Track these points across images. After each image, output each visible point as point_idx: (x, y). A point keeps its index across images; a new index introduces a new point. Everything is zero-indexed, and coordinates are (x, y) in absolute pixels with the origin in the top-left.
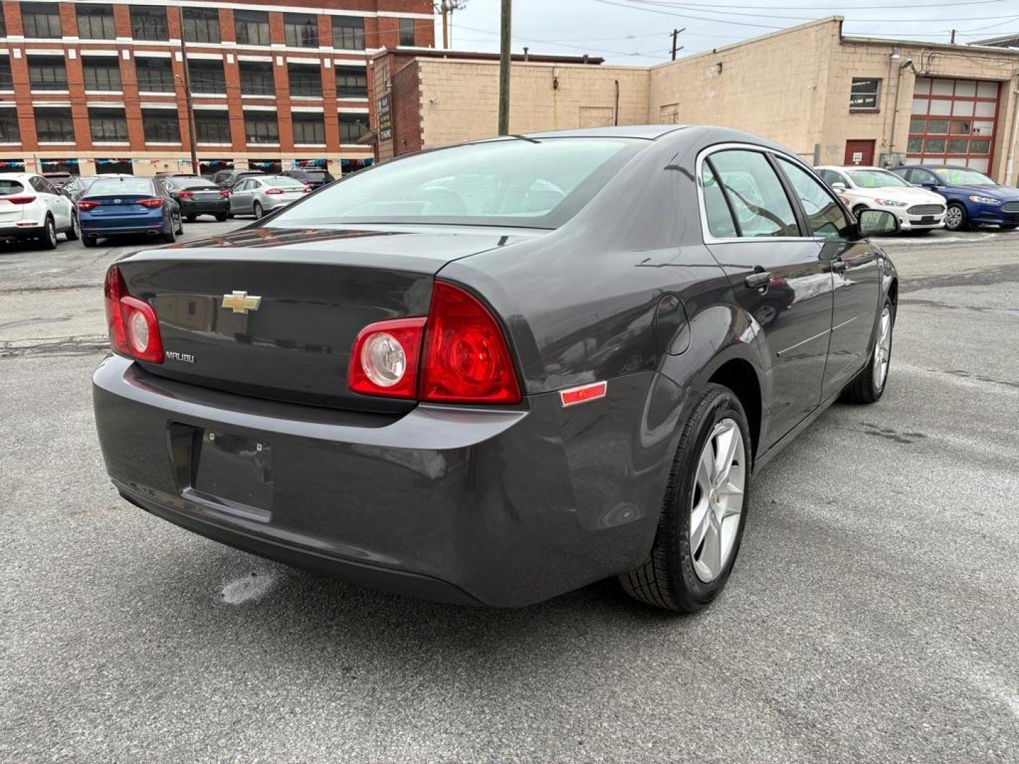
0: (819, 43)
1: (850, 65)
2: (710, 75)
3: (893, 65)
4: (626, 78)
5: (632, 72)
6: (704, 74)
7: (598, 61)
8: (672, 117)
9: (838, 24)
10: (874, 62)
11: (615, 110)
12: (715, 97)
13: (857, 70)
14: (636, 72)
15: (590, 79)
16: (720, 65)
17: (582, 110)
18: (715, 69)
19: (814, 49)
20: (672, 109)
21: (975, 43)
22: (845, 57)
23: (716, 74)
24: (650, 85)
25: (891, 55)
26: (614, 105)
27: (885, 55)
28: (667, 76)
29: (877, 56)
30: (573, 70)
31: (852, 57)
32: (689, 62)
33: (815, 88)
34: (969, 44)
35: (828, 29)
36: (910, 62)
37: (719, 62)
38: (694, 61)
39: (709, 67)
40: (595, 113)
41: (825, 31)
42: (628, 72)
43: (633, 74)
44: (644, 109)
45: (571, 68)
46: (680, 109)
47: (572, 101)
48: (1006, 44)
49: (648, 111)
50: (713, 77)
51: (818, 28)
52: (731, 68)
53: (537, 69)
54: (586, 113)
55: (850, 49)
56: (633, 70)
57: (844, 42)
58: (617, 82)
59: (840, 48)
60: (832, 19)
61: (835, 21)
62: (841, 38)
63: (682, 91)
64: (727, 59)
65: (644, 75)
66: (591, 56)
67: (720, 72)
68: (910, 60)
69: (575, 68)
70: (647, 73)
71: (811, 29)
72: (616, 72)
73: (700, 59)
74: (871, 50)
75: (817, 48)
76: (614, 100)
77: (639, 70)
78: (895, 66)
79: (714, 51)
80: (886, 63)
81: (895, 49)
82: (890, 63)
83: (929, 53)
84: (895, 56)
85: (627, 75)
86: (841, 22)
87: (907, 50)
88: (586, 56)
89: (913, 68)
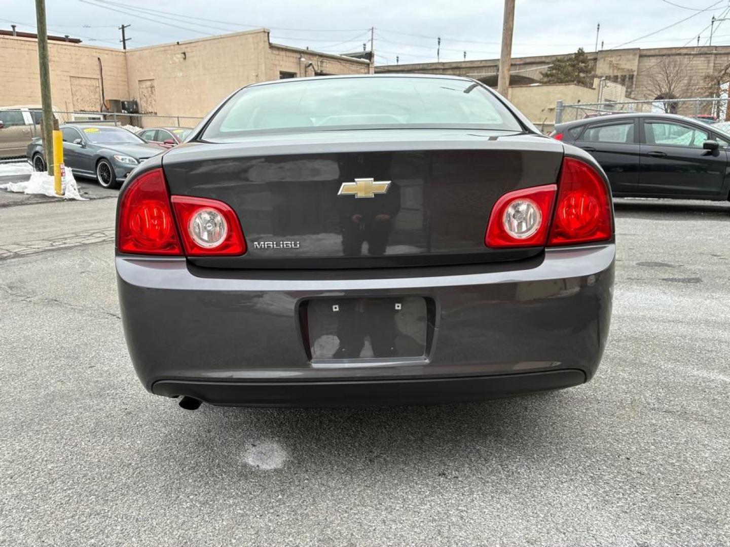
0: (256, 46)
1: (277, 62)
2: (177, 60)
3: (302, 65)
4: (106, 56)
5: (110, 52)
6: (172, 59)
7: (78, 41)
8: (150, 89)
9: (266, 34)
10: (290, 62)
11: (100, 81)
12: (183, 76)
13: (281, 66)
14: (114, 53)
15: (76, 55)
16: (184, 53)
17: (72, 79)
18: (181, 56)
19: (253, 50)
20: (148, 83)
21: (344, 55)
22: (273, 57)
23: (182, 60)
24: (126, 64)
25: (300, 58)
26: (99, 77)
27: (296, 58)
28: (141, 58)
29: (292, 58)
30: (60, 46)
31: (278, 57)
32: (158, 49)
33: (257, 76)
34: (341, 55)
35: (260, 37)
36: (311, 64)
37: (183, 52)
38: (162, 49)
39: (175, 54)
40: (84, 82)
41: (259, 38)
42: (107, 52)
43: (112, 54)
44: (125, 81)
45: (58, 44)
46: (155, 84)
47: (63, 71)
48: (360, 57)
49: (128, 83)
50: (180, 62)
51: (254, 35)
52: (193, 57)
53: (28, 43)
54: (76, 82)
55: (276, 52)
56: (112, 51)
57: (272, 46)
58: (99, 59)
59: (270, 51)
60: (262, 30)
61: (264, 32)
62: (270, 44)
63: (155, 70)
64: (188, 50)
65: (121, 56)
66: (71, 37)
67: (185, 59)
68: (310, 62)
69: (62, 45)
70: (123, 54)
71: (249, 35)
72: (97, 50)
73: (168, 48)
74: (289, 54)
75: (255, 49)
76: (99, 72)
77: (116, 51)
78: (303, 66)
79: (178, 43)
80: (297, 63)
81: (302, 55)
82: (299, 63)
83: (321, 59)
84: (303, 59)
85: (107, 54)
86: (268, 33)
87: (308, 56)
88: (67, 37)
89: (313, 68)
